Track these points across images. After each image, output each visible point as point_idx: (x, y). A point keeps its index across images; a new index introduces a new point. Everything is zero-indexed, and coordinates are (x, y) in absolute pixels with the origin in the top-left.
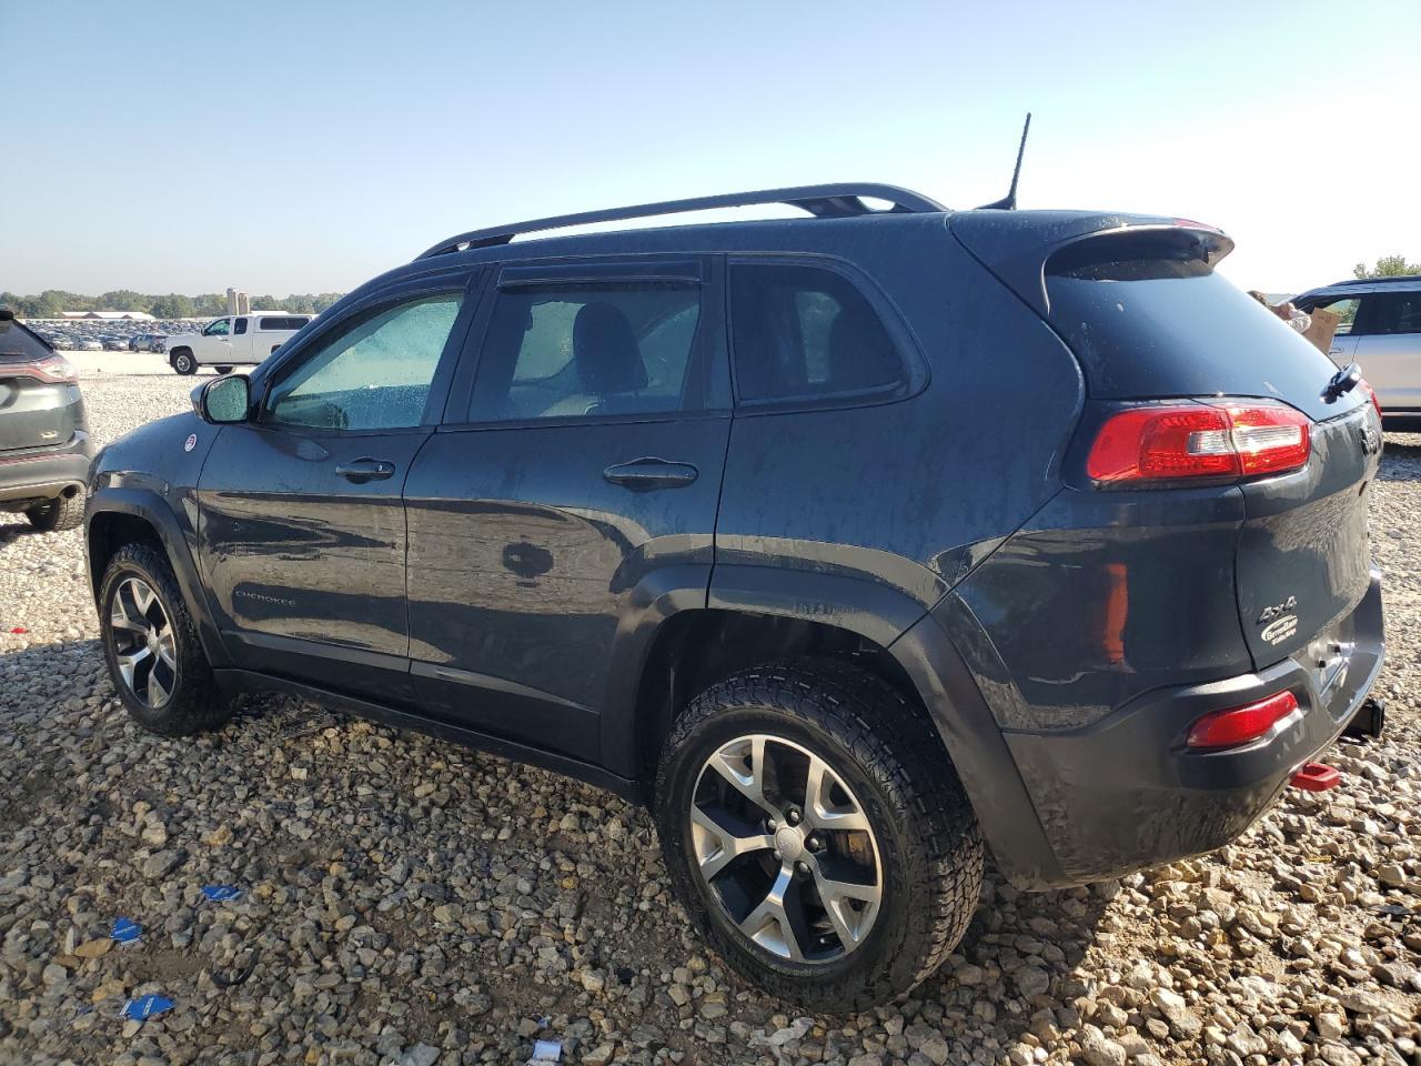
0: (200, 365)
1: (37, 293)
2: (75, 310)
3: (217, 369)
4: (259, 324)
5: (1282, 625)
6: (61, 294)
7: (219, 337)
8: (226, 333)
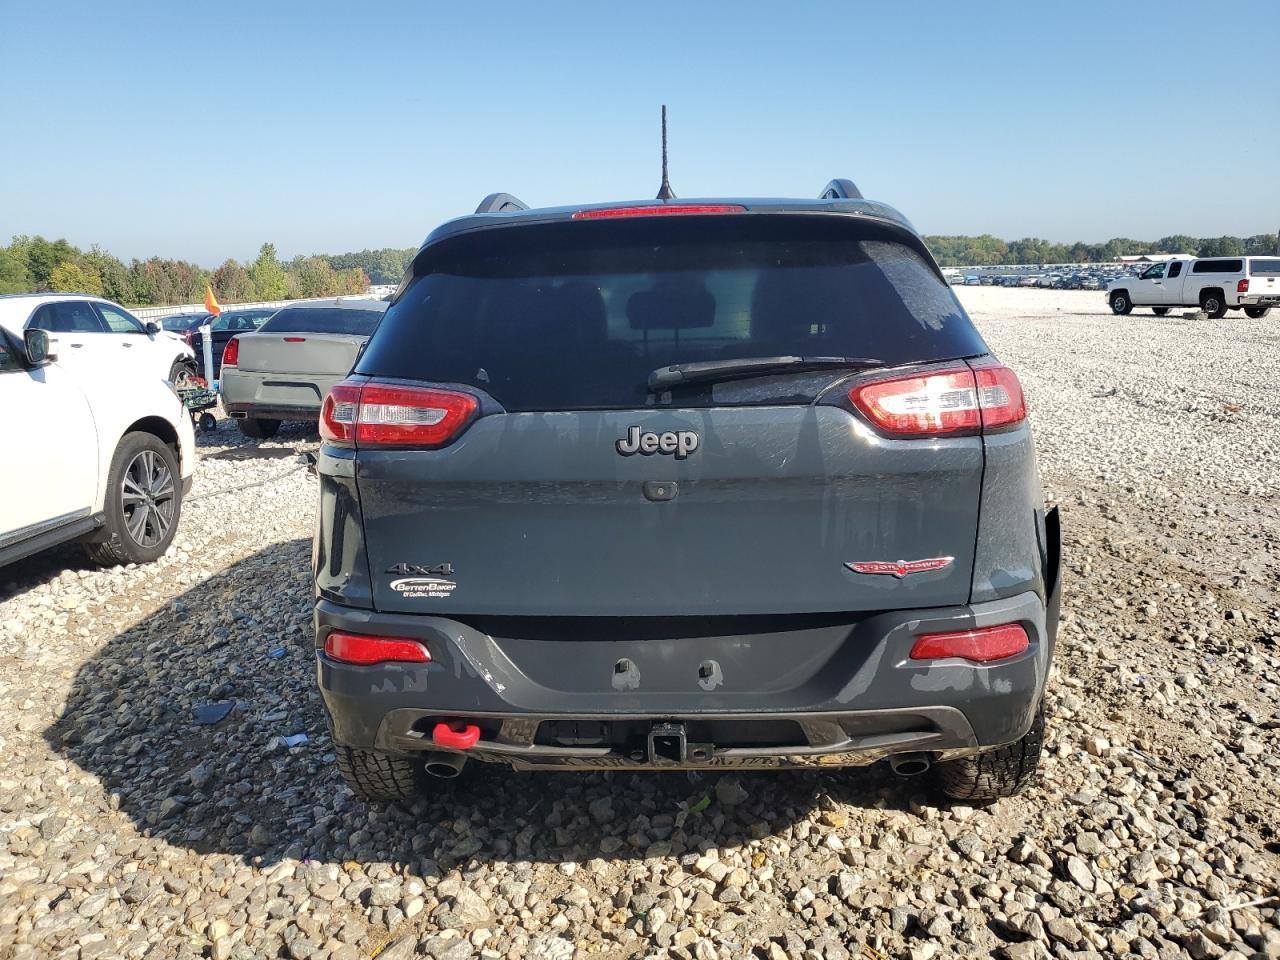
0: (1134, 306)
1: (1104, 241)
2: (1132, 254)
3: (1154, 309)
4: (1192, 267)
5: (427, 584)
6: (1123, 241)
7: (1154, 280)
8: (1161, 276)
